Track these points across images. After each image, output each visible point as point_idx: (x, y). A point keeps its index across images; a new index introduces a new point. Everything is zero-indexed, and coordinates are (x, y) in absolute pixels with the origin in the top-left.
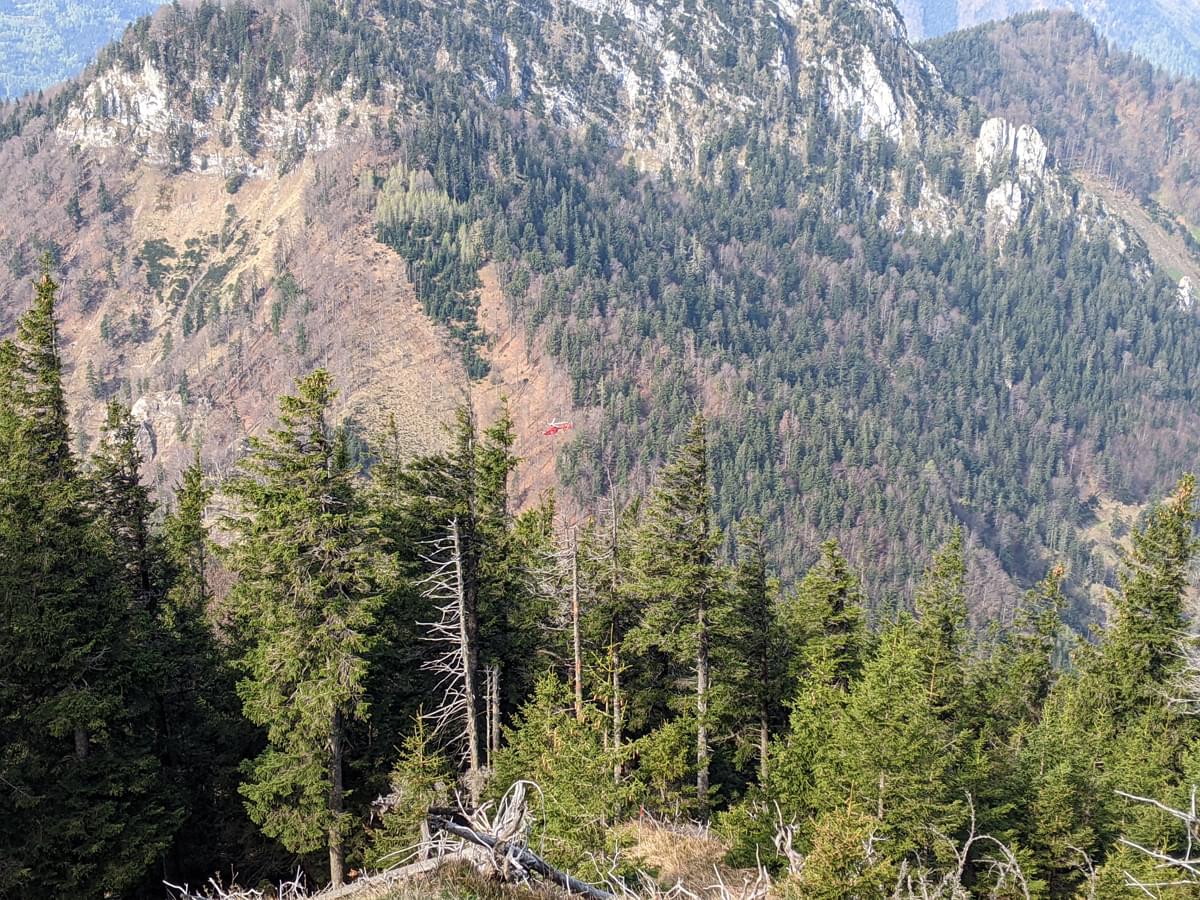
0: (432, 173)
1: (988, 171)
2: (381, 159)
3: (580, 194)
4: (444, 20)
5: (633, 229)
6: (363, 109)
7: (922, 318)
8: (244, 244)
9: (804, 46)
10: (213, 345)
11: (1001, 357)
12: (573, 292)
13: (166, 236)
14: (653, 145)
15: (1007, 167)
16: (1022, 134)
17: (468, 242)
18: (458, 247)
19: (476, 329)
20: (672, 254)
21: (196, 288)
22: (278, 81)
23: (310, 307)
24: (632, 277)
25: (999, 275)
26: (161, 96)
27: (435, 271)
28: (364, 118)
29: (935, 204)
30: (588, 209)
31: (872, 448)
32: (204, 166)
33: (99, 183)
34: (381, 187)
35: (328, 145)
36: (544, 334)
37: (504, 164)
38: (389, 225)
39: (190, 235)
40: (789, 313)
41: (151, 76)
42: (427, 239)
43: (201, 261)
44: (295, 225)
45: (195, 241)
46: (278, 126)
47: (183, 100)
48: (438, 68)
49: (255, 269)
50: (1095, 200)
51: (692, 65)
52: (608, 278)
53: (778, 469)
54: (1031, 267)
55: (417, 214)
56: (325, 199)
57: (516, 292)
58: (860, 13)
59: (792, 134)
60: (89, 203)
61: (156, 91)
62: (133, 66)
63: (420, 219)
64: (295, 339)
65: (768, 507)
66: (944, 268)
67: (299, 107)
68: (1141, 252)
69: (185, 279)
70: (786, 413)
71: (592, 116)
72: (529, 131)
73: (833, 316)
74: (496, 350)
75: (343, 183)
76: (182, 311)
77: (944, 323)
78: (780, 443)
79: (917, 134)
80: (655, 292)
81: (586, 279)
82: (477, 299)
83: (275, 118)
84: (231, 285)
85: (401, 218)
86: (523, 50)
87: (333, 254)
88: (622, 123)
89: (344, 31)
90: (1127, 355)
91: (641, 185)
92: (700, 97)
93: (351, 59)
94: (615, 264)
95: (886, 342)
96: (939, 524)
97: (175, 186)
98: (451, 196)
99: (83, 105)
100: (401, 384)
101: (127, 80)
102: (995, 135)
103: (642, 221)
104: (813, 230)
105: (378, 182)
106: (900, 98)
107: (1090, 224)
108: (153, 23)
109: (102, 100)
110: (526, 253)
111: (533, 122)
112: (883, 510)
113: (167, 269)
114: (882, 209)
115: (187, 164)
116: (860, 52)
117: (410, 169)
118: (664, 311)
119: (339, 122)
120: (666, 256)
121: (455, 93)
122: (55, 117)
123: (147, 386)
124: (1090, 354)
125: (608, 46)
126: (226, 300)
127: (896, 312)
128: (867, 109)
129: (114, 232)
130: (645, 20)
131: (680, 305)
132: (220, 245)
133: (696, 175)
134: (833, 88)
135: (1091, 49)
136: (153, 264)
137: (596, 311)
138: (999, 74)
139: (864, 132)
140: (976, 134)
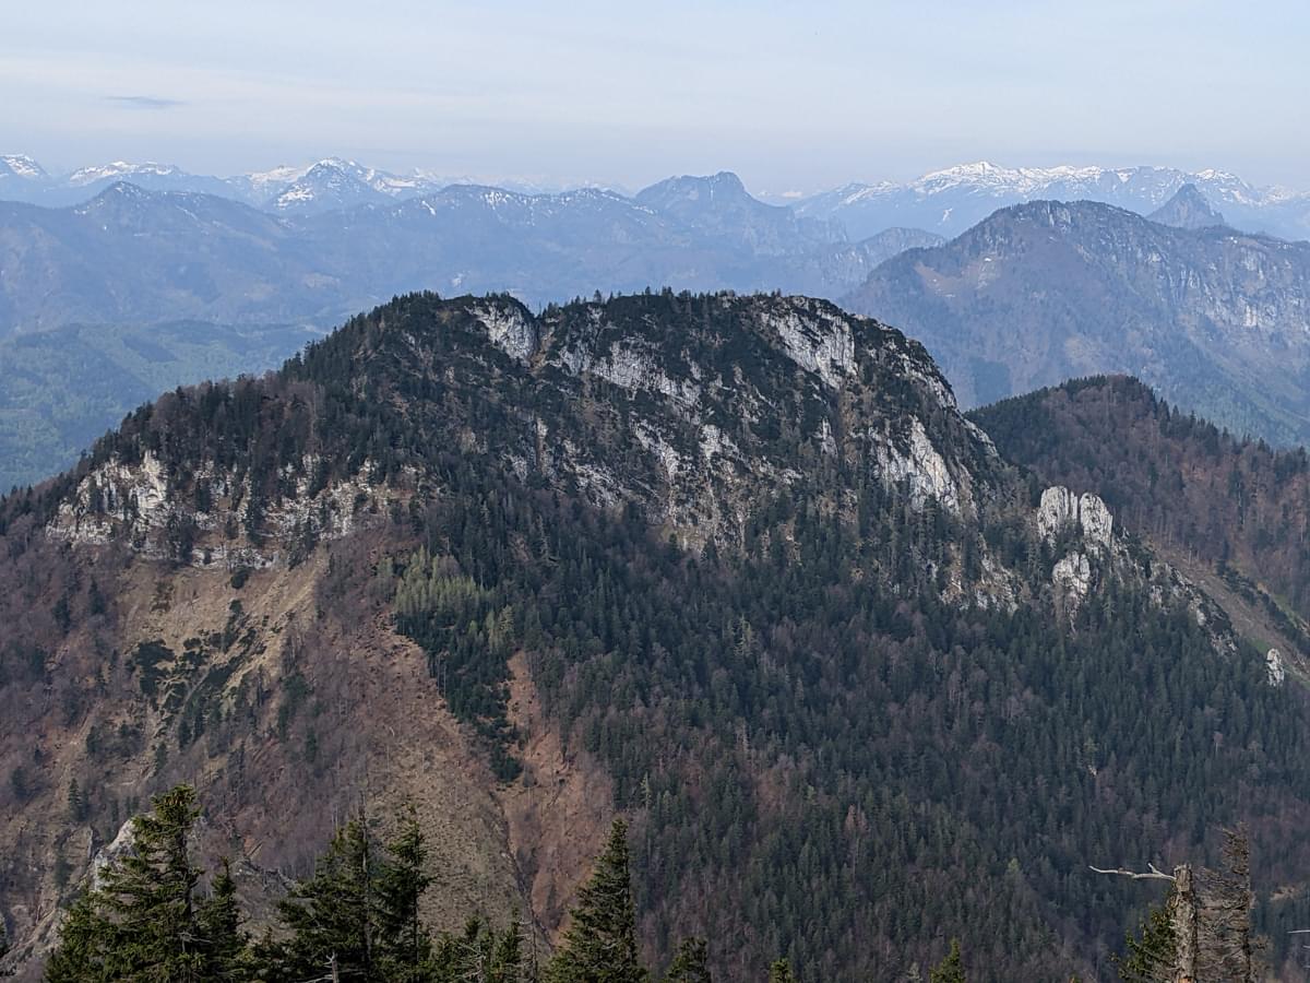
0: (457, 557)
1: (1051, 541)
2: (400, 545)
3: (619, 574)
4: (470, 400)
5: (676, 610)
6: (382, 495)
7: (993, 700)
8: (250, 643)
9: (851, 418)
10: (212, 757)
11: (1082, 741)
12: (612, 682)
13: (164, 636)
14: (695, 522)
15: (1071, 537)
16: (1085, 503)
17: (496, 630)
18: (486, 636)
19: (506, 725)
20: (719, 636)
21: (195, 693)
22: (290, 468)
23: (319, 709)
24: (678, 662)
25: (1073, 651)
26: (161, 488)
27: (461, 661)
28: (383, 504)
29: (997, 577)
30: (627, 590)
31: (948, 847)
32: (208, 560)
33: (91, 583)
34: (401, 575)
35: (344, 533)
36: (581, 726)
37: (535, 547)
38: (411, 615)
39: (189, 636)
40: (849, 696)
41: (152, 467)
42: (452, 628)
43: (201, 663)
44: (306, 621)
45: (196, 642)
46: (291, 514)
47: (185, 490)
48: (464, 449)
49: (261, 668)
50: (1168, 569)
51: (732, 440)
52: (651, 664)
53: (848, 873)
54: (1107, 642)
55: (441, 603)
56: (339, 590)
57: (548, 681)
58: (906, 382)
59: (841, 506)
60: (80, 604)
61: (156, 482)
62: (132, 459)
63: (444, 607)
64: (302, 744)
65: (837, 917)
66: (1013, 645)
67: (312, 494)
68: (1222, 624)
69: (183, 683)
70: (852, 808)
71: (628, 493)
72: (562, 510)
73: (897, 699)
74: (528, 749)
75: (360, 573)
76: (178, 720)
77: (1018, 704)
78: (848, 844)
79: (973, 505)
80: (703, 679)
81: (627, 666)
82: (507, 692)
83: (287, 507)
84: (234, 688)
85: (423, 607)
86: (553, 427)
87: (348, 649)
88: (661, 500)
89: (361, 413)
90: (1218, 736)
91: (684, 563)
92: (742, 470)
93: (369, 443)
94: (658, 649)
95: (956, 726)
96: (1028, 932)
97: (174, 583)
98: (478, 582)
99: (75, 501)
100: (422, 791)
101: (125, 474)
102: (1056, 503)
103: (686, 602)
104: (870, 608)
105: (399, 570)
106: (954, 469)
107: (1165, 595)
108: (156, 412)
109: (96, 493)
110: (560, 640)
111: (566, 502)
112: (965, 917)
113: (164, 673)
114: (943, 585)
115: (188, 559)
116: (910, 422)
117: (433, 555)
118: (713, 697)
119: (356, 509)
120: (713, 638)
121: (482, 473)
122: (44, 514)
123: (136, 805)
124: (1178, 736)
125: (644, 423)
126: (228, 704)
127: (966, 694)
128: (920, 481)
129: (106, 635)
130: (681, 394)
131: (730, 692)
132: (223, 645)
133: (743, 553)
134: (882, 458)
135: (1152, 414)
136: (148, 669)
137: (638, 701)
138: (1056, 441)
139: (918, 503)
140: (1036, 503)
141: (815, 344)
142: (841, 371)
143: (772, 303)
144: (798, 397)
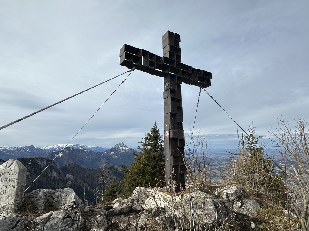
1: (67, 180)
16: (71, 175)
50: (79, 181)
79: (59, 177)
102: (68, 176)
106: (57, 174)
116: (52, 169)
128: (53, 175)
135: (77, 166)
138: (68, 170)
139: (53, 178)
140: (65, 176)
141: (42, 162)
142: (44, 165)
143: (37, 158)
144: (39, 168)
